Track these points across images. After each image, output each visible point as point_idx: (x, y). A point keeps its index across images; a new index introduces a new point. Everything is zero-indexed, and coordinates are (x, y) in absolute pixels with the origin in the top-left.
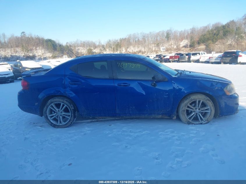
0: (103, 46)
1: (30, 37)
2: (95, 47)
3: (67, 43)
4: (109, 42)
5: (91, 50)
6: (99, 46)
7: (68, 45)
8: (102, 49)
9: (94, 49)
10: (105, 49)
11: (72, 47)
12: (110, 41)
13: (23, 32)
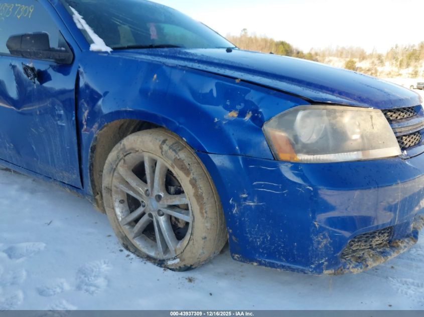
0: (379, 57)
1: (253, 37)
2: (363, 57)
3: (312, 49)
4: (394, 48)
5: (353, 63)
6: (371, 56)
7: (313, 53)
8: (376, 62)
9: (360, 61)
10: (382, 62)
11: (319, 55)
12: (396, 47)
13: (245, 29)
